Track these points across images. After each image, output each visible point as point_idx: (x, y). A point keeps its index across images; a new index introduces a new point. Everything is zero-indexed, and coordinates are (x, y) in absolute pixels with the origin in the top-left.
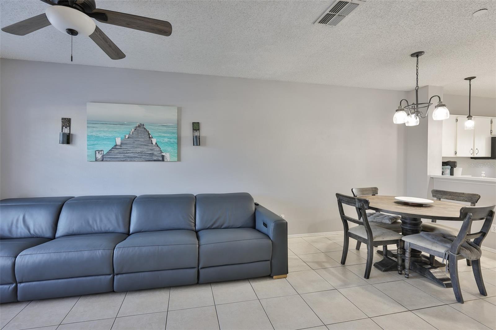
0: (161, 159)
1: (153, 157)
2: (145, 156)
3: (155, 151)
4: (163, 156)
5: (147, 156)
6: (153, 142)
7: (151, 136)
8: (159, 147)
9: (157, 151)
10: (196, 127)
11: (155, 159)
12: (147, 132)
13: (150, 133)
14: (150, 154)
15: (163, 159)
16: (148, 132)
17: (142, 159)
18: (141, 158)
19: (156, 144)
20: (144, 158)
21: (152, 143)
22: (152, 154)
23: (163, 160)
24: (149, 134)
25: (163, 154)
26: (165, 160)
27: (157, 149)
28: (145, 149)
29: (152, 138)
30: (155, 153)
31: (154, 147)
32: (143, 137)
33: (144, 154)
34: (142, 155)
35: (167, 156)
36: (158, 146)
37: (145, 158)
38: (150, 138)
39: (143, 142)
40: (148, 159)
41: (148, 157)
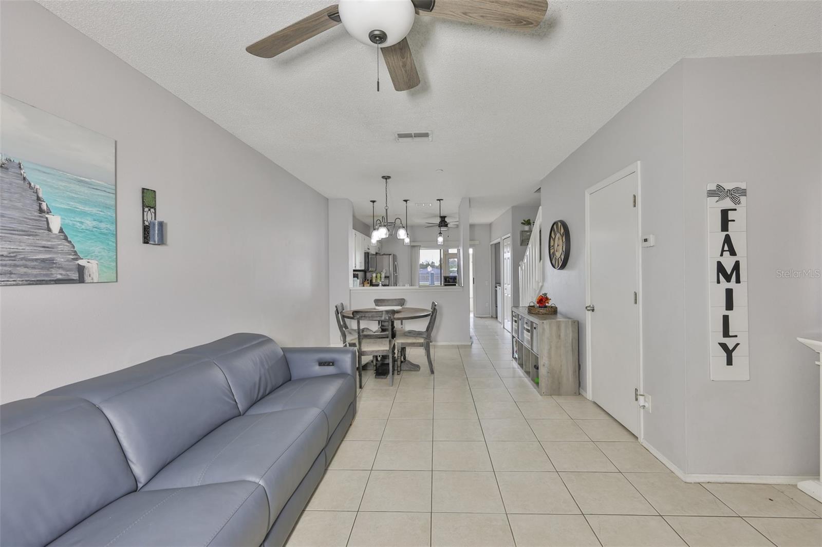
0: (75, 276)
1: (53, 271)
2: (26, 266)
3: (57, 253)
4: (81, 270)
5: (34, 268)
6: (51, 226)
7: (44, 207)
8: (70, 242)
9: (63, 253)
10: (148, 199)
11: (59, 277)
12: (30, 192)
13: (40, 195)
14: (43, 261)
15: (81, 276)
16: (36, 192)
17: (14, 277)
18: (11, 273)
19: (61, 231)
20: (21, 275)
21: (49, 230)
22: (49, 263)
23: (81, 280)
24: (39, 199)
25: (81, 262)
26: (87, 279)
27: (66, 247)
28: (24, 246)
29: (49, 212)
30: (60, 259)
31: (55, 242)
32: (19, 205)
33: (23, 262)
34: (16, 266)
35: (92, 267)
36: (66, 238)
37: (26, 274)
38: (41, 211)
39: (20, 222)
40: (36, 276)
41: (35, 272)
